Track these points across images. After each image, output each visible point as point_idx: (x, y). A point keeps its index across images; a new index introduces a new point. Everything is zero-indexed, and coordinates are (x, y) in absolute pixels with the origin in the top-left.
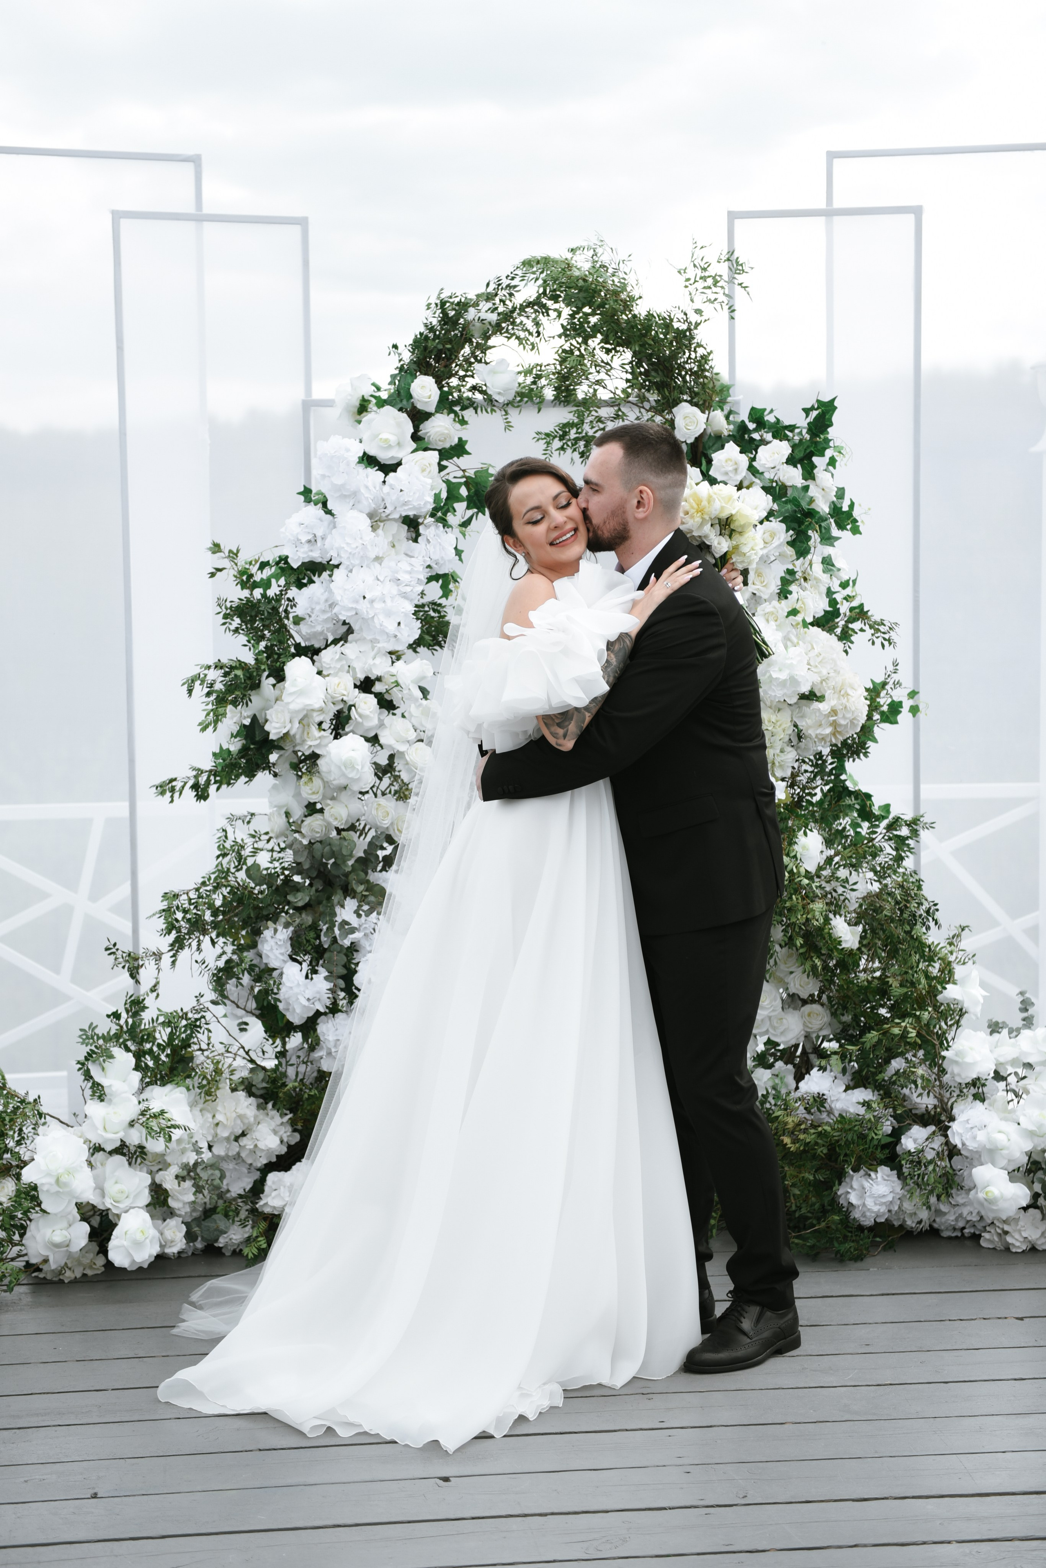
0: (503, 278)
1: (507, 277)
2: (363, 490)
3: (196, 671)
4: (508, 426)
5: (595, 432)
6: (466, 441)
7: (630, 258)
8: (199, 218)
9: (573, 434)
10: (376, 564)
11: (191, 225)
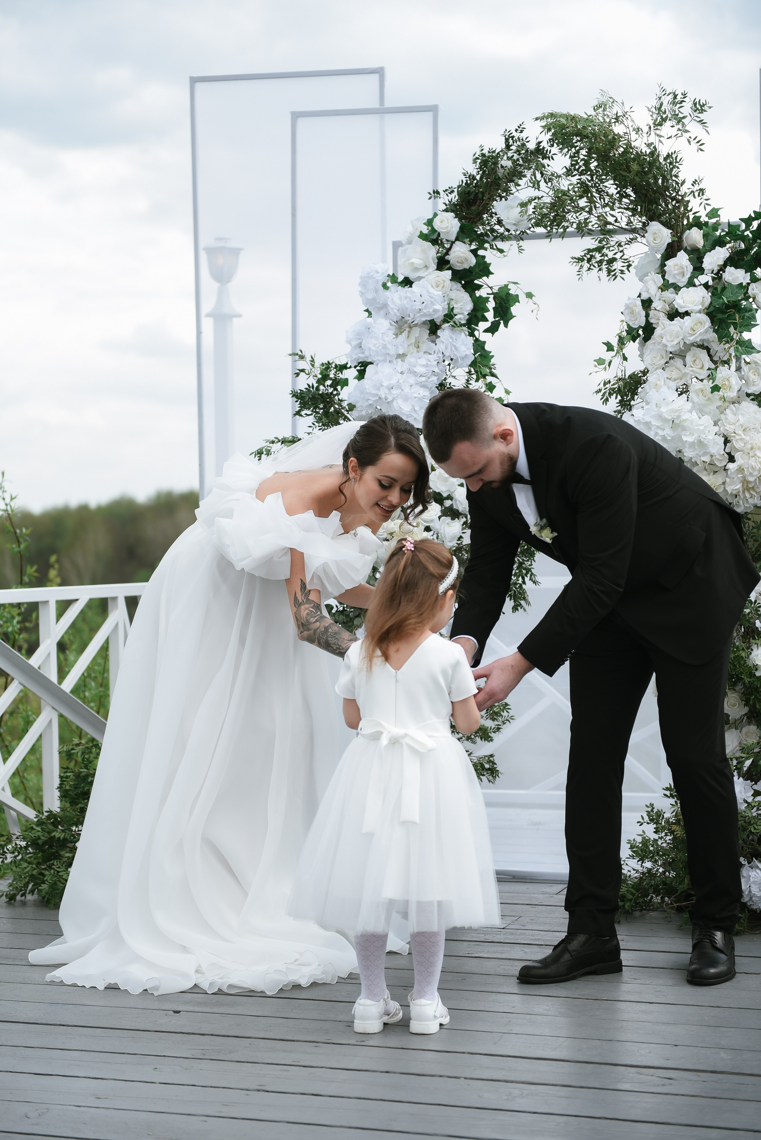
0: (513, 131)
1: (516, 130)
2: (389, 303)
3: (263, 444)
4: (521, 250)
5: (615, 254)
6: (490, 264)
7: (632, 110)
8: (382, 111)
9: (598, 256)
10: (399, 360)
11: (374, 119)
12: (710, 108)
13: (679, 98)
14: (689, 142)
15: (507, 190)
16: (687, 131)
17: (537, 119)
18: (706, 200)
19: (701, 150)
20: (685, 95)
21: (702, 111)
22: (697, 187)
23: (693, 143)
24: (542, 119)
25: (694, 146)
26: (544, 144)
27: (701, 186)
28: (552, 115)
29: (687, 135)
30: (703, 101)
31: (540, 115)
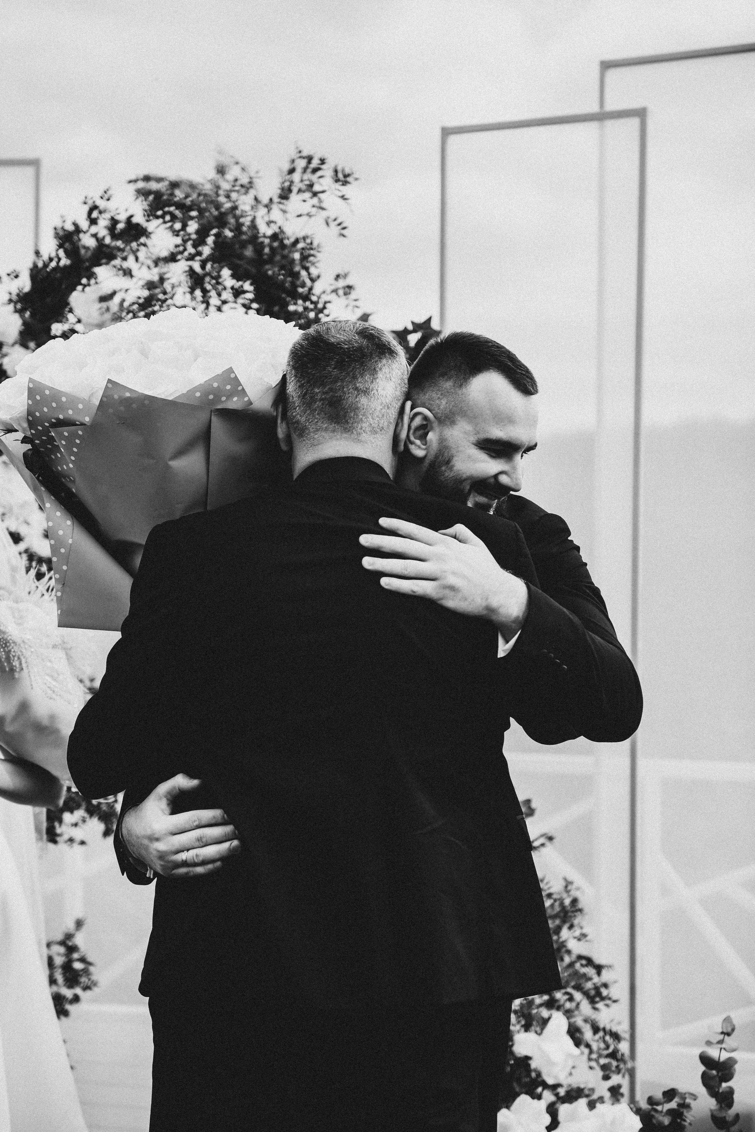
12: (356, 179)
13: (315, 163)
14: (327, 224)
15: (91, 275)
16: (323, 209)
17: (130, 182)
18: (356, 300)
19: (344, 236)
20: (323, 161)
21: (345, 183)
22: (341, 283)
23: (333, 225)
24: (136, 181)
25: (334, 229)
26: (139, 219)
27: (349, 281)
28: (147, 179)
29: (324, 214)
30: (347, 171)
31: (133, 177)
